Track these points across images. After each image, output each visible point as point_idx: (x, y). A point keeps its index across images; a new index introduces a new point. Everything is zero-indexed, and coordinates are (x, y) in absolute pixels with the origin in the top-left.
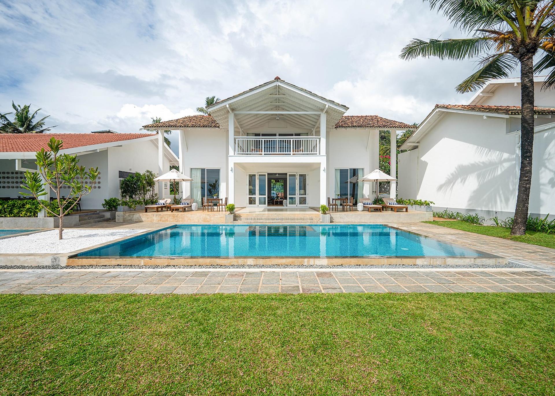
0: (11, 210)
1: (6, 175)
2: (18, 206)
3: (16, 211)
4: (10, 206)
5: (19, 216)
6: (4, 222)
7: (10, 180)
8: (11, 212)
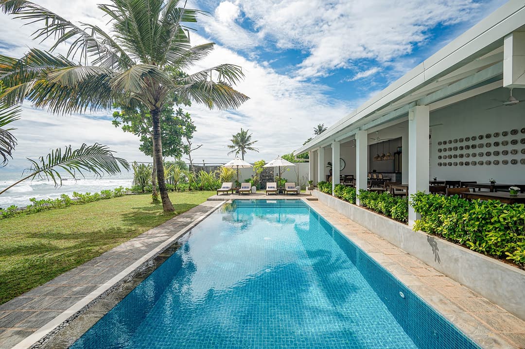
0: (480, 231)
1: (471, 143)
2: (499, 222)
3: (493, 237)
4: (478, 220)
5: (503, 257)
6: (460, 260)
7: (477, 151)
8: (479, 238)
